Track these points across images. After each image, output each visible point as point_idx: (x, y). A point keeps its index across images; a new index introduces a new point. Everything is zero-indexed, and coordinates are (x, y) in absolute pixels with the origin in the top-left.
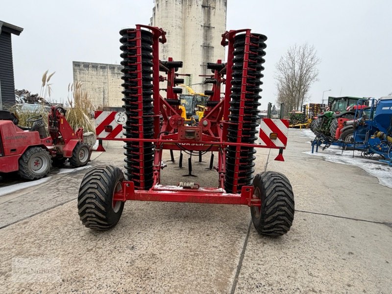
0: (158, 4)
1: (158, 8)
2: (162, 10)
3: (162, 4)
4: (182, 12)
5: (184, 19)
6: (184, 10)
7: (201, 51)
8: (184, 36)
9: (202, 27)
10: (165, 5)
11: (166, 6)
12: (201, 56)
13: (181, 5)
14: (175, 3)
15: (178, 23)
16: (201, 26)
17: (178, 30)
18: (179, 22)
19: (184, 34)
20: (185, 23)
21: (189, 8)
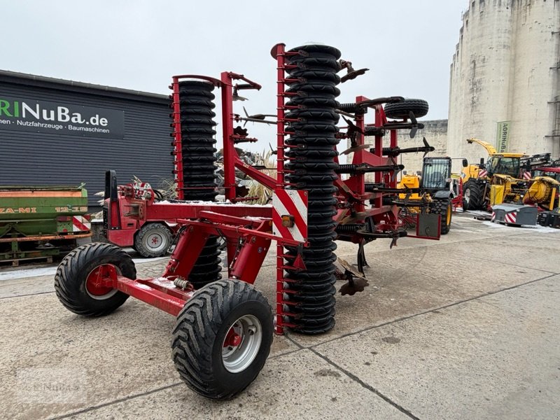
0: (467, 21)
1: (467, 26)
2: (473, 28)
3: (473, 19)
4: (511, 21)
5: (515, 31)
6: (516, 16)
7: (551, 78)
8: (514, 60)
9: (555, 36)
10: (478, 18)
11: (481, 19)
12: (551, 87)
13: (509, 10)
14: (497, 9)
15: (502, 40)
16: (553, 33)
17: (503, 51)
18: (505, 38)
19: (515, 55)
20: (517, 36)
21: (526, 11)
